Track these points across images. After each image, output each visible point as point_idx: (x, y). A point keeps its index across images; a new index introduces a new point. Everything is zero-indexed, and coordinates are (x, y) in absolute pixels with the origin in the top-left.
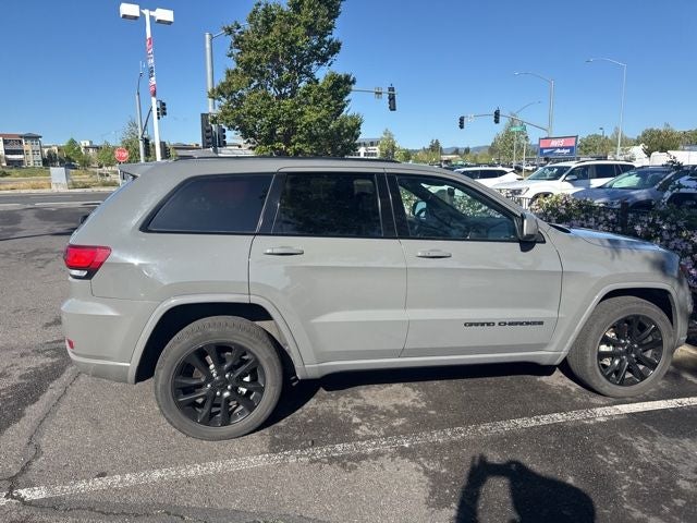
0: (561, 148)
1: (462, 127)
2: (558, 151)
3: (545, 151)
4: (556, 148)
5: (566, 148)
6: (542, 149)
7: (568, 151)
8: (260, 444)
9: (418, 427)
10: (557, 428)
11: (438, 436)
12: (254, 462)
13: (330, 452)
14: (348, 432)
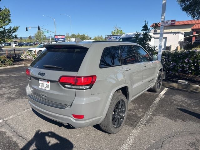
0: (61, 38)
1: (27, 30)
2: (60, 39)
3: (57, 39)
5: (63, 38)
6: (56, 39)
7: (63, 39)
8: (128, 127)
9: (145, 109)
10: (162, 100)
11: (151, 109)
12: (136, 132)
13: (143, 122)
14: (137, 116)
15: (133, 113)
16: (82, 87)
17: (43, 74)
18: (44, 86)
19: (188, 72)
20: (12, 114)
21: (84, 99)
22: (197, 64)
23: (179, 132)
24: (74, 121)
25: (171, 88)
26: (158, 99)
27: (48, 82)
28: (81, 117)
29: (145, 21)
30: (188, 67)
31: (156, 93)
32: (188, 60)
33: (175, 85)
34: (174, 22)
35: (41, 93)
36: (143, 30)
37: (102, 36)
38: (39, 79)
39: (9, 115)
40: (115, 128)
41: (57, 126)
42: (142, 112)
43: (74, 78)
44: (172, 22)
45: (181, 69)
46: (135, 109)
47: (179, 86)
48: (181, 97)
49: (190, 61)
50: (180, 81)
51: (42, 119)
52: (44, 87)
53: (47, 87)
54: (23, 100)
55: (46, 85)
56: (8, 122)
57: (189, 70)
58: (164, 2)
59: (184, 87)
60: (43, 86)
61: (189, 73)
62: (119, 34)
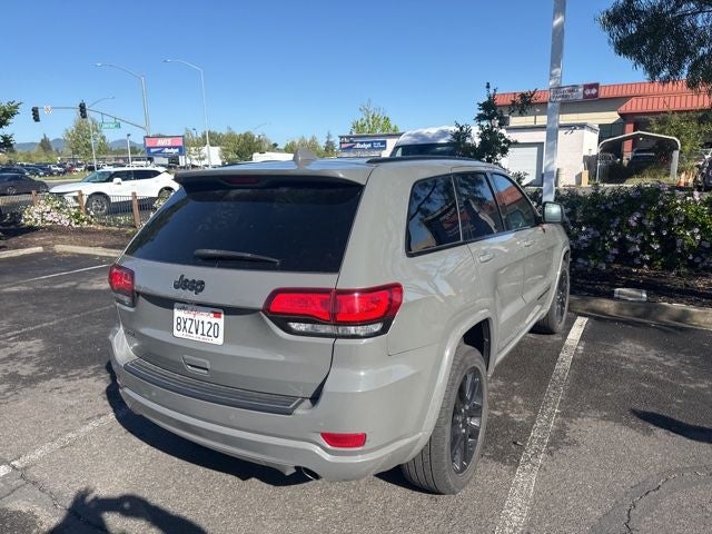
0: (170, 148)
1: (36, 118)
2: (167, 150)
3: (152, 150)
4: (164, 147)
5: (175, 147)
6: (149, 148)
7: (177, 150)
8: (493, 466)
9: (535, 396)
10: (579, 362)
11: (555, 397)
12: (525, 480)
13: (541, 441)
14: (514, 423)
15: (496, 413)
16: (352, 330)
17: (198, 286)
18: (198, 329)
19: (641, 260)
20: (41, 440)
21: (362, 374)
22: (670, 232)
23: (670, 471)
24: (327, 457)
25: (598, 318)
26: (566, 358)
27: (217, 315)
28: (357, 440)
29: (488, 87)
30: (639, 242)
31: (555, 338)
32: (639, 221)
33: (607, 305)
34: (594, 91)
35: (186, 356)
36: (480, 118)
37: (313, 139)
38: (176, 305)
39: (31, 447)
40: (458, 472)
41: (230, 476)
42: (526, 406)
43: (328, 297)
44: (588, 92)
45: (615, 251)
46: (499, 399)
47: (621, 308)
48: (638, 347)
49: (645, 222)
50: (619, 293)
51: (165, 455)
52: (200, 331)
53: (211, 333)
54: (71, 385)
55: (207, 327)
56: (34, 473)
57: (642, 251)
58: (557, 22)
59: (640, 311)
60: (193, 330)
61: (643, 261)
62: (378, 132)
